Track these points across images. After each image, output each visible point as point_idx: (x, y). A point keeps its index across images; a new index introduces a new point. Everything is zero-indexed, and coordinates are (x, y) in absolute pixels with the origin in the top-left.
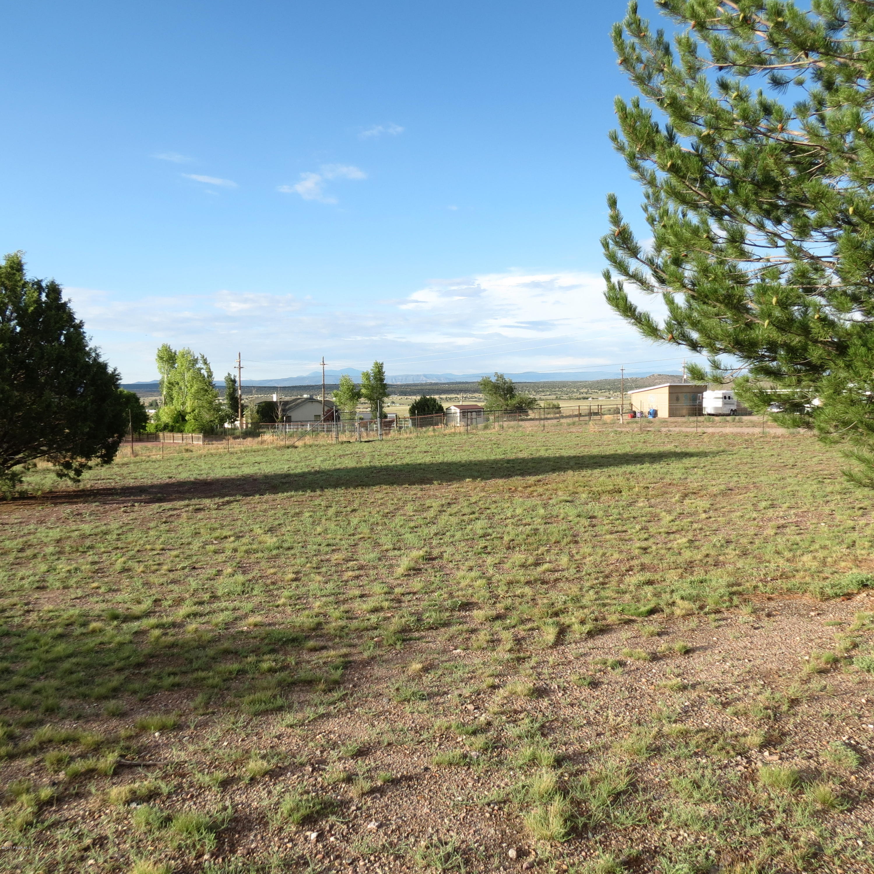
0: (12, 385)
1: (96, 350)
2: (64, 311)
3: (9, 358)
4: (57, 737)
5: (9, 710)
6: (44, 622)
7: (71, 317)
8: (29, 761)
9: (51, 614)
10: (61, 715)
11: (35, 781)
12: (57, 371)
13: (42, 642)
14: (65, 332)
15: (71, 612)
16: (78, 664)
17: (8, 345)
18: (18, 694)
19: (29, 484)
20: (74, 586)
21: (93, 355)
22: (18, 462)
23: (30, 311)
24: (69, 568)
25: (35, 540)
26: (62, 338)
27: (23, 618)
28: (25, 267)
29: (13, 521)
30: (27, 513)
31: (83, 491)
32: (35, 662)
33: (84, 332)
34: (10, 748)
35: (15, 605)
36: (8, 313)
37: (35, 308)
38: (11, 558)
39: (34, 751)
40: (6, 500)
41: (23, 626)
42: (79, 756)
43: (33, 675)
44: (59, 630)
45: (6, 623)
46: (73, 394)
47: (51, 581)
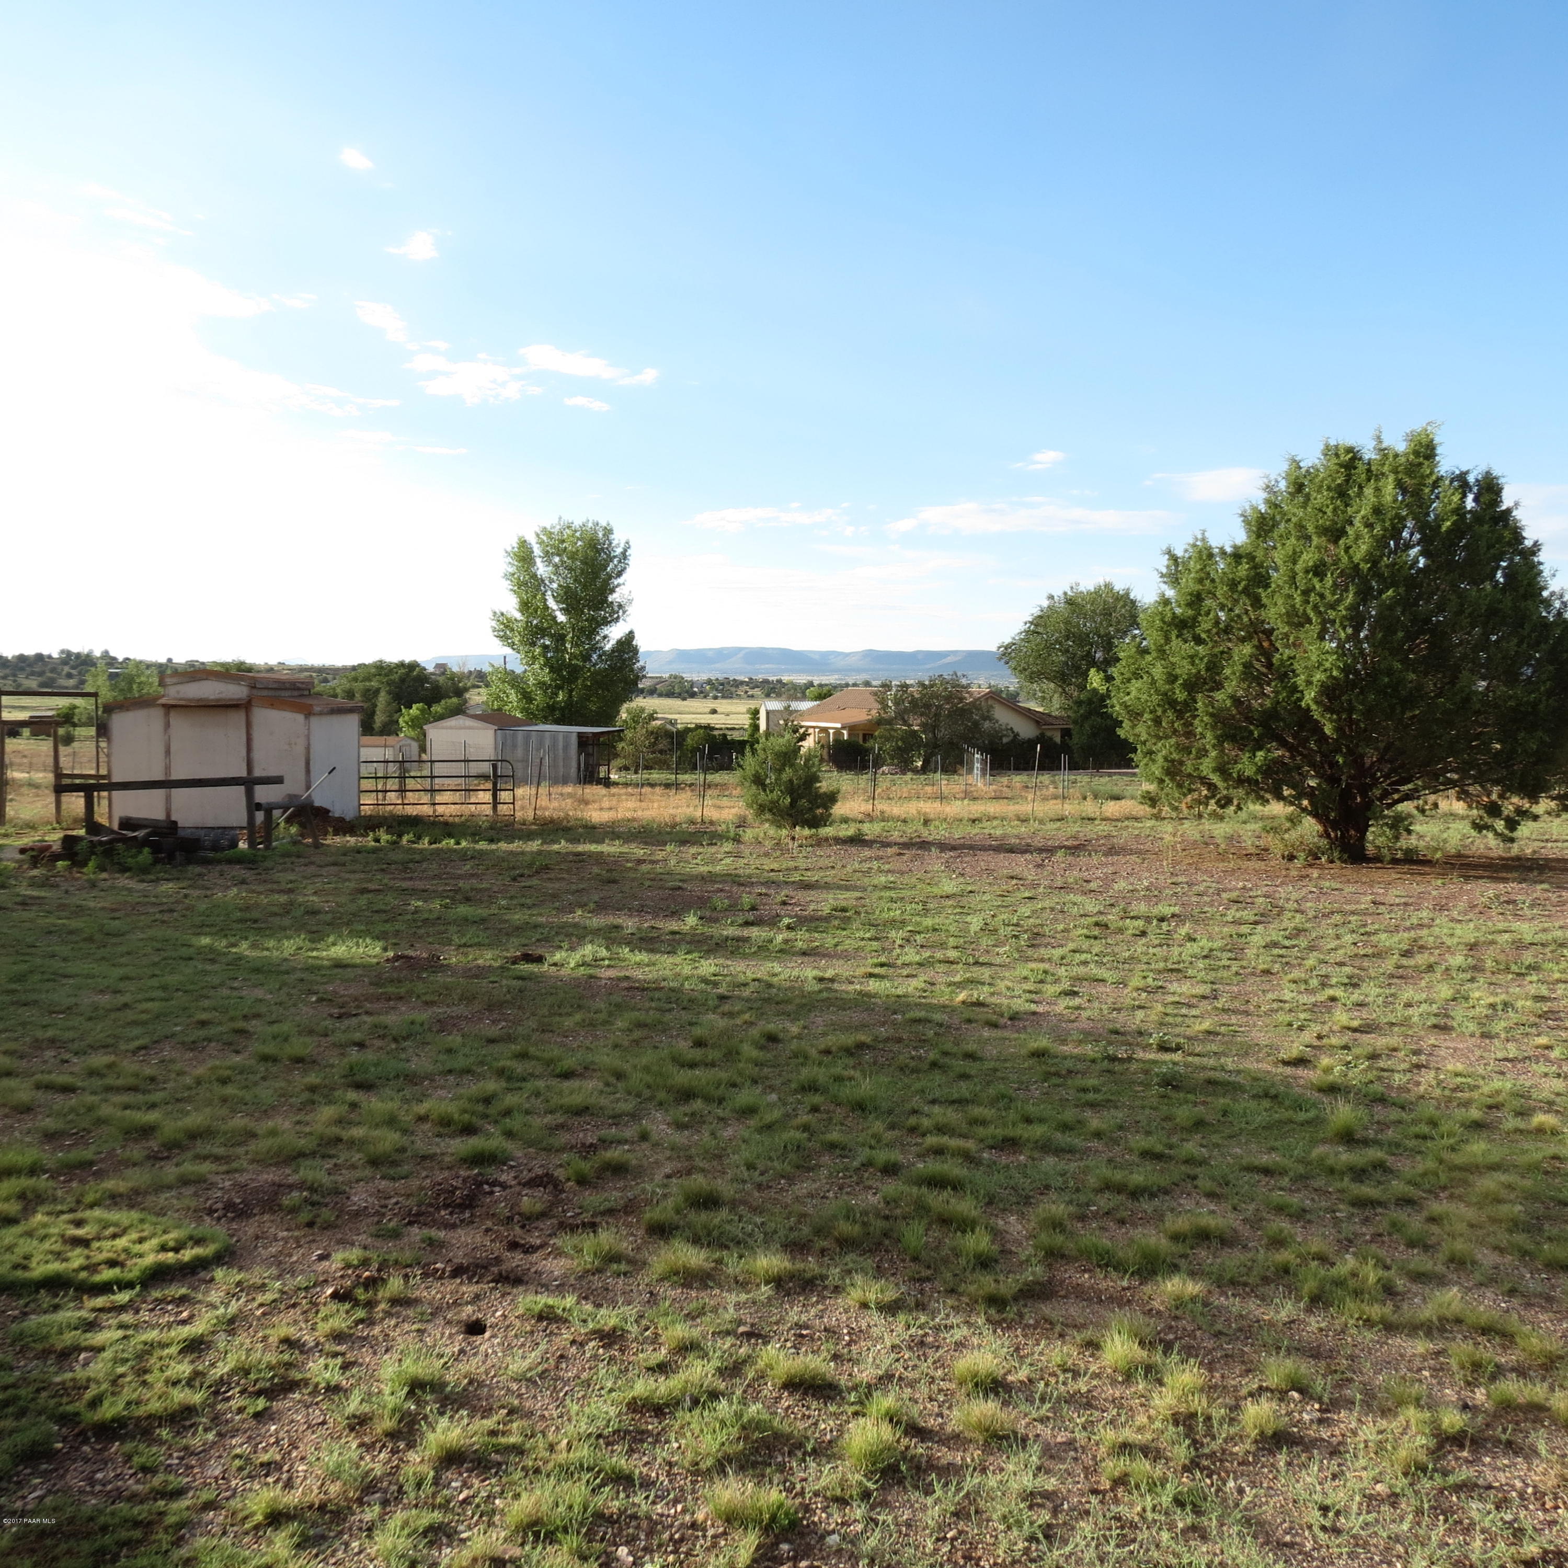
0: (1405, 661)
1: (1562, 596)
2: (1506, 526)
3: (1403, 613)
4: (1471, 1318)
5: (1386, 1239)
6: (1447, 1093)
7: (1517, 536)
8: (1420, 1346)
9: (1459, 1079)
10: (1478, 1276)
11: (1430, 1387)
12: (1486, 635)
13: (1444, 1128)
14: (1504, 564)
15: (1497, 1084)
16: (1510, 1187)
17: (1401, 590)
18: (1401, 1215)
19: (1421, 837)
20: (1503, 1036)
21: (1557, 604)
22: (1407, 797)
23: (1444, 529)
24: (1491, 1000)
25: (1431, 939)
26: (1499, 575)
27: (1409, 1075)
28: (1439, 450)
29: (1391, 899)
30: (1416, 888)
31: (1518, 858)
32: (1431, 1164)
33: (1540, 563)
34: (1388, 1309)
35: (1395, 1050)
36: (1405, 534)
37: (1454, 524)
38: (1389, 965)
39: (1428, 1329)
40: (1381, 861)
41: (1409, 1091)
42: (1513, 1370)
43: (1427, 1186)
44: (1475, 1114)
45: (1379, 1078)
46: (1512, 677)
47: (1459, 1019)
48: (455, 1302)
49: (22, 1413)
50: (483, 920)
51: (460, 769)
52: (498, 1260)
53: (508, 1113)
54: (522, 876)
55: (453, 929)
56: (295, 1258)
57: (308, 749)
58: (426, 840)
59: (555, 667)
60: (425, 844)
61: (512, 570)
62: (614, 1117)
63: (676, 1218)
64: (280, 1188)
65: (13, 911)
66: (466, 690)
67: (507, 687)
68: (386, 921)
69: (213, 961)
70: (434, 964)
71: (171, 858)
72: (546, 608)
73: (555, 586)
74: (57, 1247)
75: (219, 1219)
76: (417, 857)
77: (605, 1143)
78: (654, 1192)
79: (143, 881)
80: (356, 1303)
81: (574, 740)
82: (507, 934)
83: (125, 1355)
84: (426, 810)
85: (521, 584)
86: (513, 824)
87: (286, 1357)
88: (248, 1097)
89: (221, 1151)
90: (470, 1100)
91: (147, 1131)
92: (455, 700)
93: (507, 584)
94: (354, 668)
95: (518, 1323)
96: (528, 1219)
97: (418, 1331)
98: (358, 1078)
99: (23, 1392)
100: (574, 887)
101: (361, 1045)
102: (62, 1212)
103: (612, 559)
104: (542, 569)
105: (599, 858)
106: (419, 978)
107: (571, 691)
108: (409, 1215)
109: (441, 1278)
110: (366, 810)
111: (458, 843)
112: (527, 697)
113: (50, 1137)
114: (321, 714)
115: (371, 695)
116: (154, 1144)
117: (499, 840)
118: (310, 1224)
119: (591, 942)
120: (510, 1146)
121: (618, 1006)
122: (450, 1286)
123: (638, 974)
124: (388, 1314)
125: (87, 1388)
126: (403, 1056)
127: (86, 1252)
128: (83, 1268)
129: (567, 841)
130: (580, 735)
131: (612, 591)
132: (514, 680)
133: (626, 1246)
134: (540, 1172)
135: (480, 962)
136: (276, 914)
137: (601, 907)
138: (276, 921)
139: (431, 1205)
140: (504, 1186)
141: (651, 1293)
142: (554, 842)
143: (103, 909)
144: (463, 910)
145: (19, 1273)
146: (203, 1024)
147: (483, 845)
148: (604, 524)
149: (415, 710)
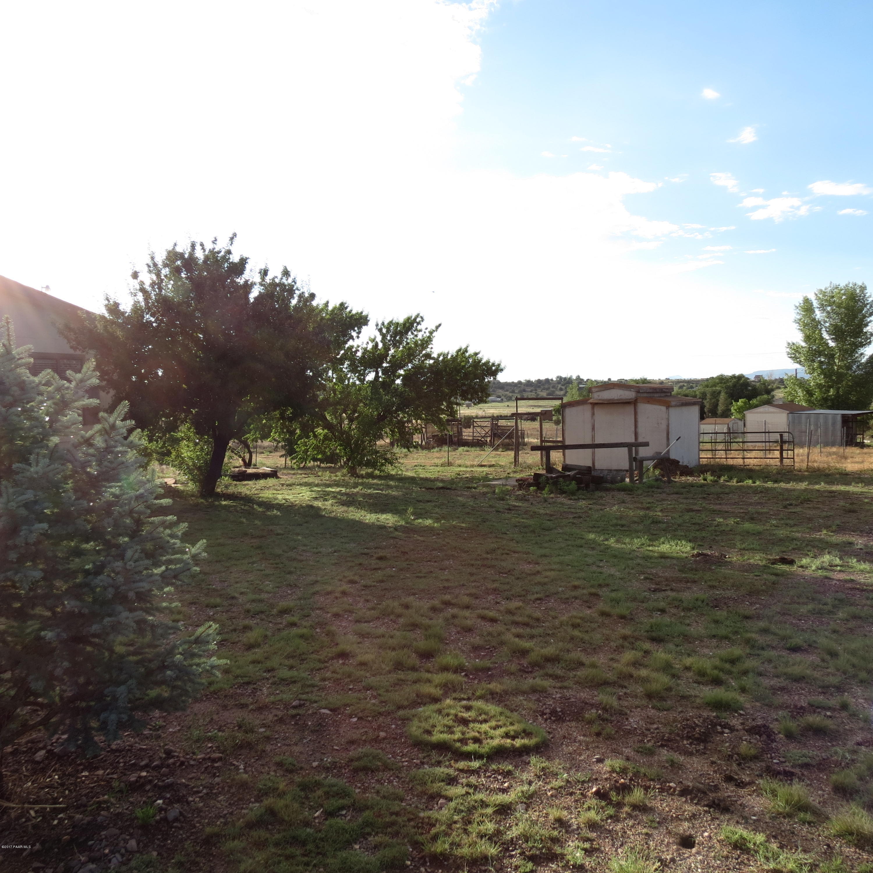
48: (677, 817)
49: (396, 834)
50: (759, 533)
51: (762, 437)
52: (716, 788)
53: (745, 673)
54: (791, 505)
55: (738, 537)
56: (582, 758)
57: (668, 426)
58: (735, 480)
59: (828, 374)
60: (734, 482)
61: (799, 317)
62: (823, 687)
63: (858, 783)
64: (586, 705)
65: (504, 513)
66: (772, 390)
67: (797, 388)
68: (698, 530)
69: (593, 549)
70: (721, 561)
71: (587, 486)
72: (822, 338)
73: (827, 324)
74: (451, 723)
75: (546, 720)
76: (727, 490)
77: (814, 708)
78: (844, 757)
79: (571, 499)
80: (610, 803)
81: (839, 419)
82: (773, 544)
83: (462, 808)
84: (740, 462)
85: (805, 325)
86: (791, 471)
87: (555, 833)
88: (586, 637)
89: (559, 672)
90: (722, 660)
91: (524, 653)
92: (765, 396)
93: (796, 326)
94: (707, 380)
95: (718, 846)
96: (744, 759)
97: (647, 834)
98: (654, 634)
99: (400, 820)
100: (824, 514)
101: (663, 611)
102: (464, 699)
103: (866, 306)
104: (819, 315)
105: (846, 495)
106: (710, 569)
107: (839, 388)
108: (663, 739)
109: (672, 794)
110: (704, 461)
111: (754, 482)
112: (809, 393)
113: (476, 648)
114: (676, 406)
115: (716, 395)
116: (525, 662)
117: (781, 481)
118: (598, 734)
119: (829, 553)
120: (742, 699)
121: (841, 600)
122: (678, 802)
123: (861, 579)
124: (630, 816)
125: (434, 825)
126: (687, 621)
127: (465, 729)
128: (460, 740)
129: (826, 483)
130: (843, 416)
131: (866, 325)
132: (801, 383)
133: (814, 800)
134: (760, 722)
135: (752, 561)
136: (635, 522)
137: (841, 529)
138: (635, 526)
139: (678, 735)
140: (732, 729)
141: (828, 845)
142: (816, 483)
143: (546, 514)
144: (747, 526)
145: (426, 737)
146: (576, 587)
147: (770, 484)
148: (860, 284)
149: (740, 403)
